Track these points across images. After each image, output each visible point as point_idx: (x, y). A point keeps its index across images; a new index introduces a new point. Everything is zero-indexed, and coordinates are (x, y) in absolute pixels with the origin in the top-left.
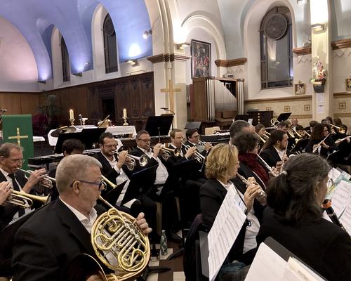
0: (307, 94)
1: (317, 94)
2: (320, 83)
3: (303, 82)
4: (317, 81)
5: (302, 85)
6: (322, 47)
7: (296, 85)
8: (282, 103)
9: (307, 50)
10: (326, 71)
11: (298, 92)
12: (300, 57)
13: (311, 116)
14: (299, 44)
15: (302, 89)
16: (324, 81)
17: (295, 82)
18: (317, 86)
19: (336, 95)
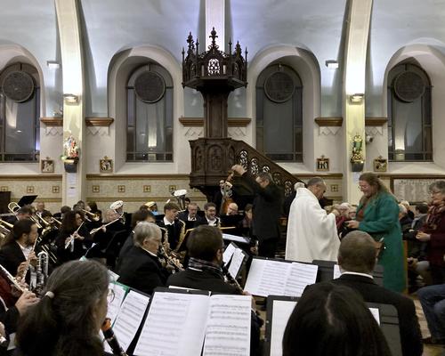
0: (56, 173)
1: (69, 174)
2: (72, 161)
3: (51, 159)
4: (68, 158)
5: (50, 162)
6: (76, 121)
7: (43, 162)
8: (24, 182)
9: (58, 122)
10: (79, 149)
11: (45, 170)
12: (49, 128)
13: (60, 200)
14: (48, 113)
15: (50, 167)
16: (76, 159)
17: (42, 157)
18: (69, 164)
19: (89, 177)
